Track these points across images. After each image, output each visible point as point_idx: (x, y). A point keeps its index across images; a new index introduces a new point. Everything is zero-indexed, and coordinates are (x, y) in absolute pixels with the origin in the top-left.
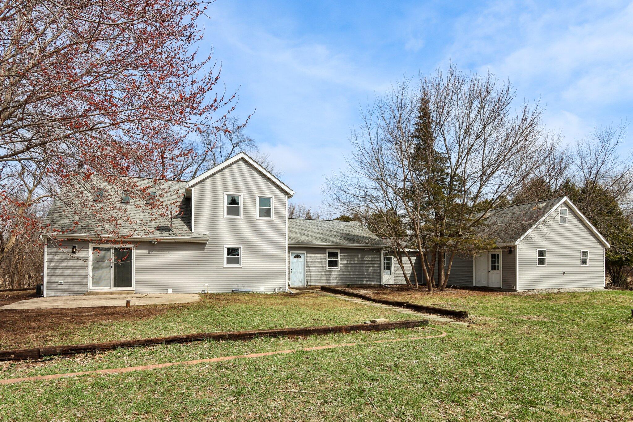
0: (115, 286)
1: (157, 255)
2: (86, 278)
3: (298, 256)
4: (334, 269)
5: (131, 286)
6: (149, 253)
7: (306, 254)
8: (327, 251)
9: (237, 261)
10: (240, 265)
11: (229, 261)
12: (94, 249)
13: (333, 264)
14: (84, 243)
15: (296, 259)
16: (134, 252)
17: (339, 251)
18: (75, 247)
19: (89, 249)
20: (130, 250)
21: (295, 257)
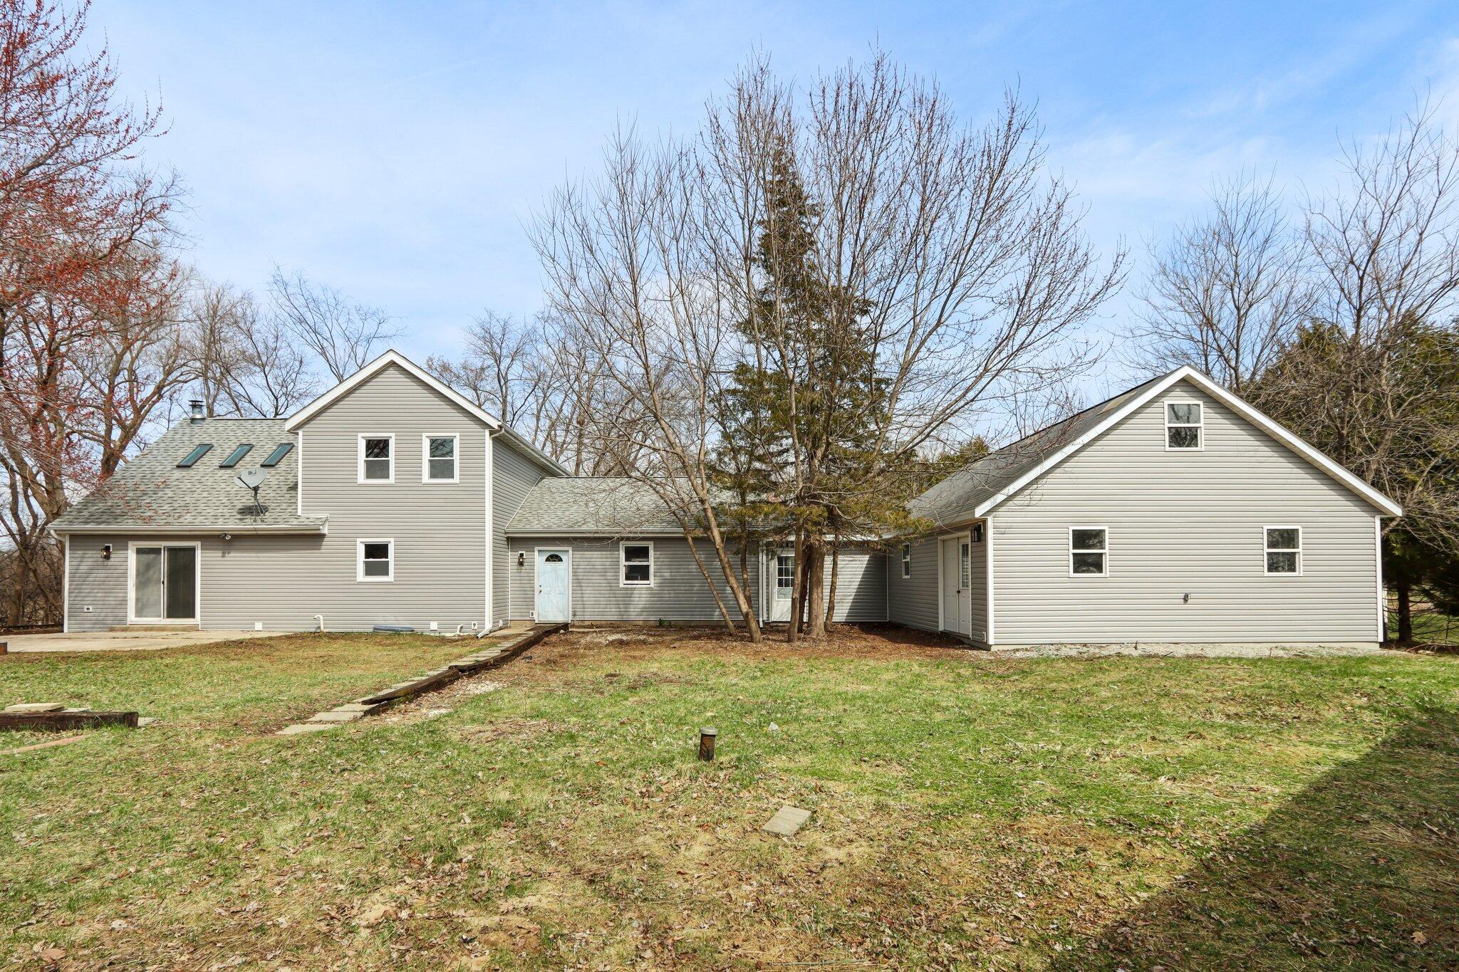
0: (170, 615)
1: (240, 559)
2: (124, 602)
3: (554, 558)
4: (639, 584)
5: (193, 616)
6: (223, 557)
7: (571, 552)
8: (622, 545)
9: (384, 570)
10: (390, 578)
11: (370, 570)
12: (139, 551)
13: (637, 573)
14: (123, 539)
15: (552, 564)
16: (198, 553)
17: (651, 545)
18: (107, 549)
19: (129, 551)
20: (193, 550)
21: (548, 560)
